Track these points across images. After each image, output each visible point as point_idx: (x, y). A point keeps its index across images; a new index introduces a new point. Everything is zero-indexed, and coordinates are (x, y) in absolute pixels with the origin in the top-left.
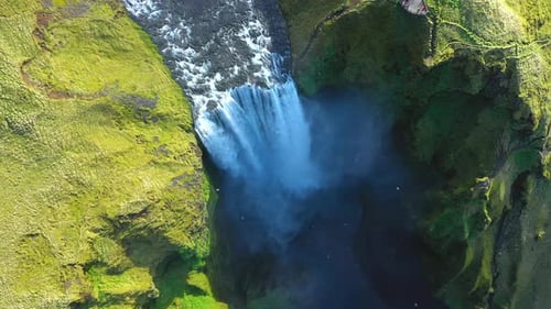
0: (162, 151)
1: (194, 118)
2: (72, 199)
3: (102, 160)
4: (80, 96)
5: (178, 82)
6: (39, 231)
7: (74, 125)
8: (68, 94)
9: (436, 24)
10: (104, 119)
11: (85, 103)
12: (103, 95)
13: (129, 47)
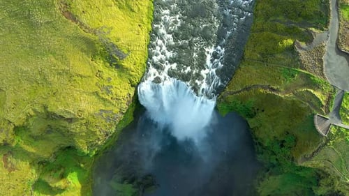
0: (107, 90)
1: (142, 80)
2: (35, 84)
3: (67, 73)
4: (81, 24)
5: (149, 51)
6: (4, 89)
7: (65, 41)
8: (74, 19)
9: (326, 144)
10: (86, 49)
11: (81, 32)
12: (95, 34)
13: (135, 9)
